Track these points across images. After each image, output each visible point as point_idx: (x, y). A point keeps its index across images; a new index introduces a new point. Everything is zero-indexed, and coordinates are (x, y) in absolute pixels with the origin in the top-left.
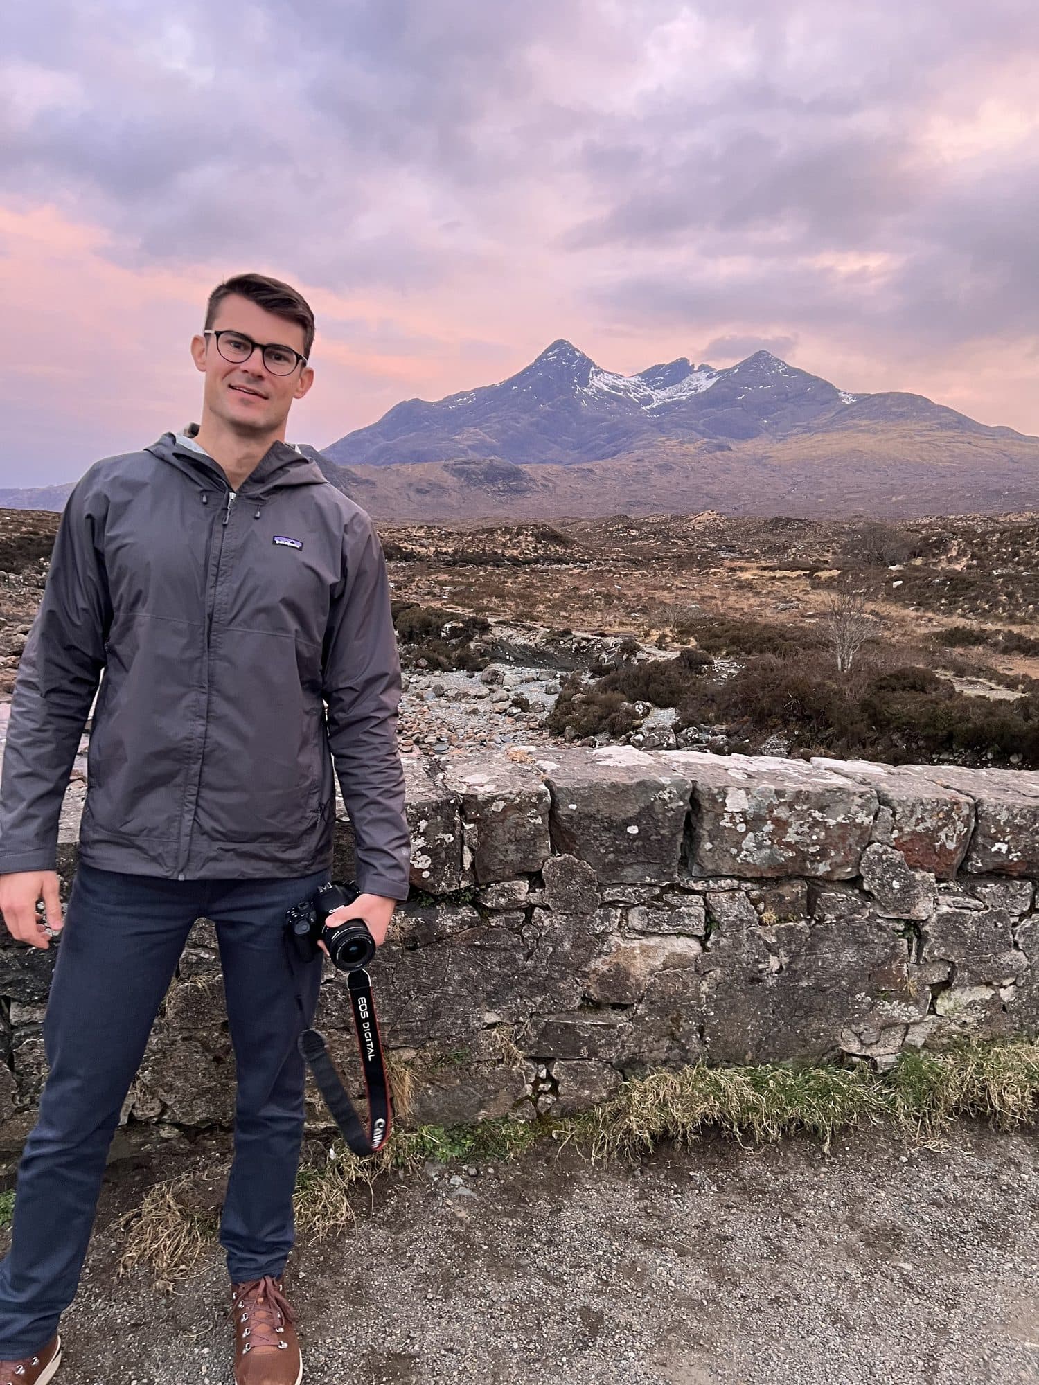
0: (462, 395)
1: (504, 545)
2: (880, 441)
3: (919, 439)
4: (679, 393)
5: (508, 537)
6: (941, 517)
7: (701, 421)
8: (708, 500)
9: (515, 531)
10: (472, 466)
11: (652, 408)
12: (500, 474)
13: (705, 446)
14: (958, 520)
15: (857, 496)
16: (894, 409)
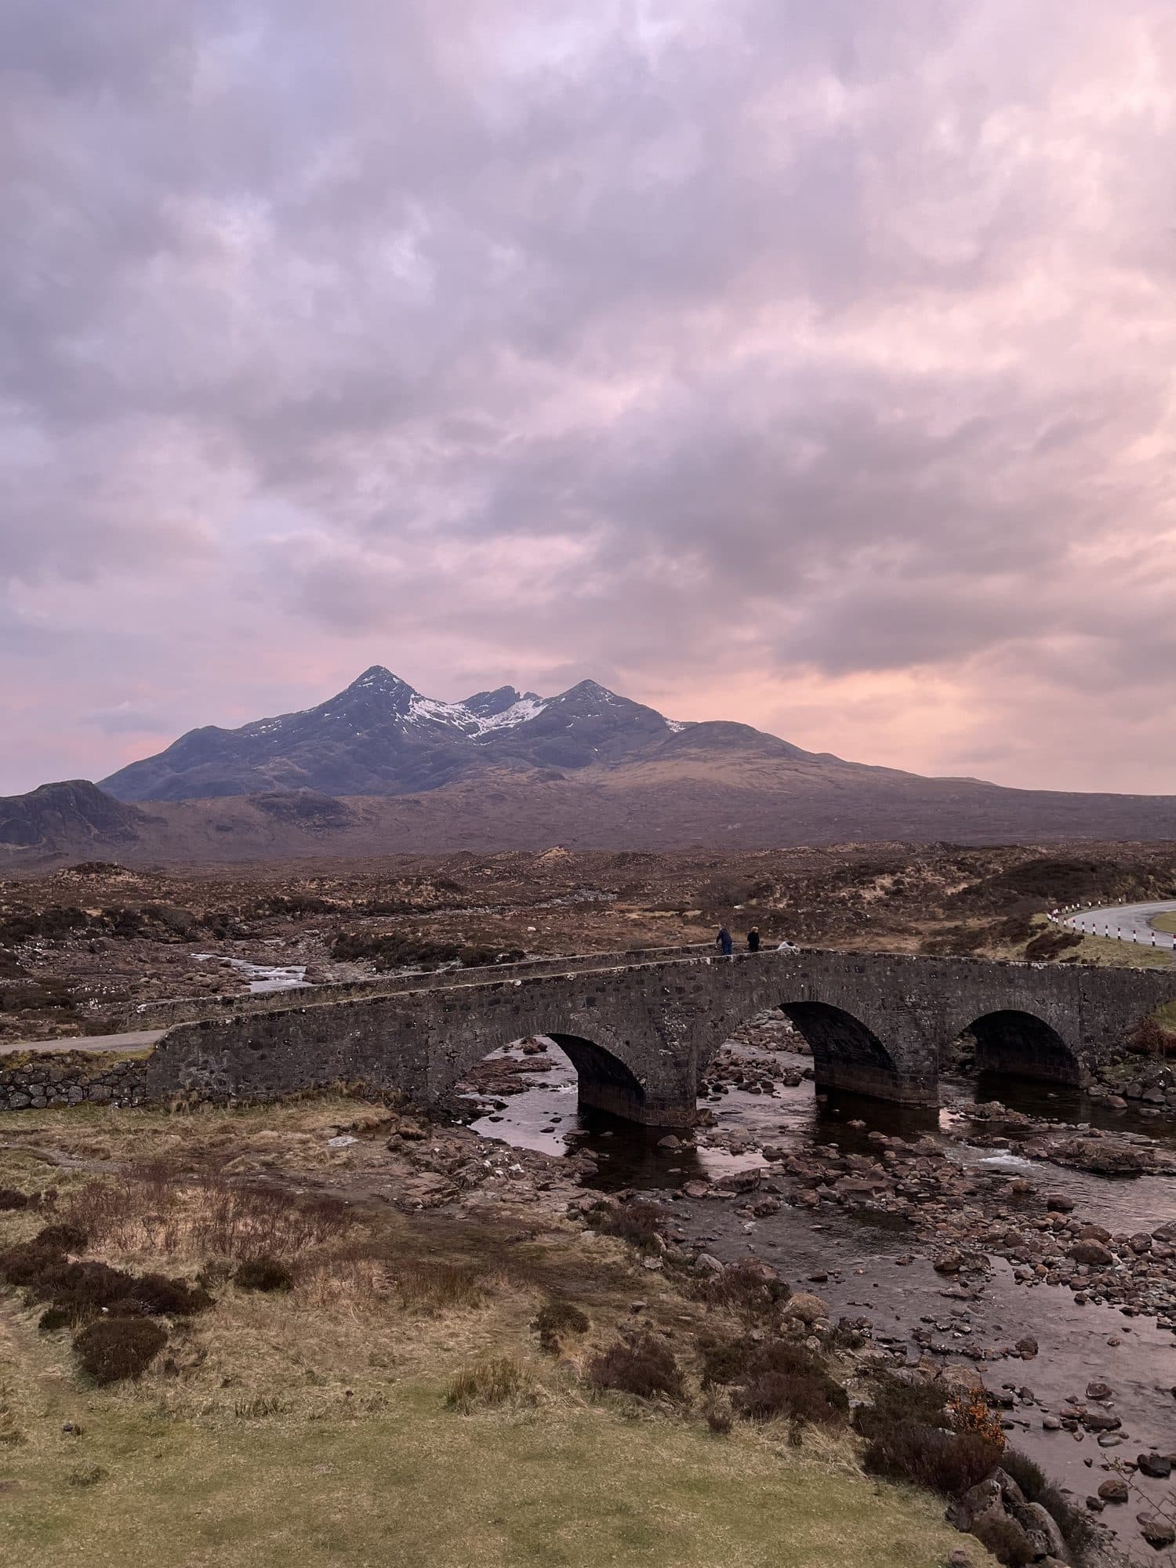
0: (266, 722)
1: (408, 894)
2: (711, 768)
3: (748, 767)
4: (509, 719)
5: (410, 887)
6: (774, 850)
7: (531, 750)
8: (545, 831)
9: (414, 881)
10: (283, 800)
11: (478, 736)
12: (316, 808)
13: (537, 775)
14: (790, 853)
15: (694, 824)
16: (721, 738)
